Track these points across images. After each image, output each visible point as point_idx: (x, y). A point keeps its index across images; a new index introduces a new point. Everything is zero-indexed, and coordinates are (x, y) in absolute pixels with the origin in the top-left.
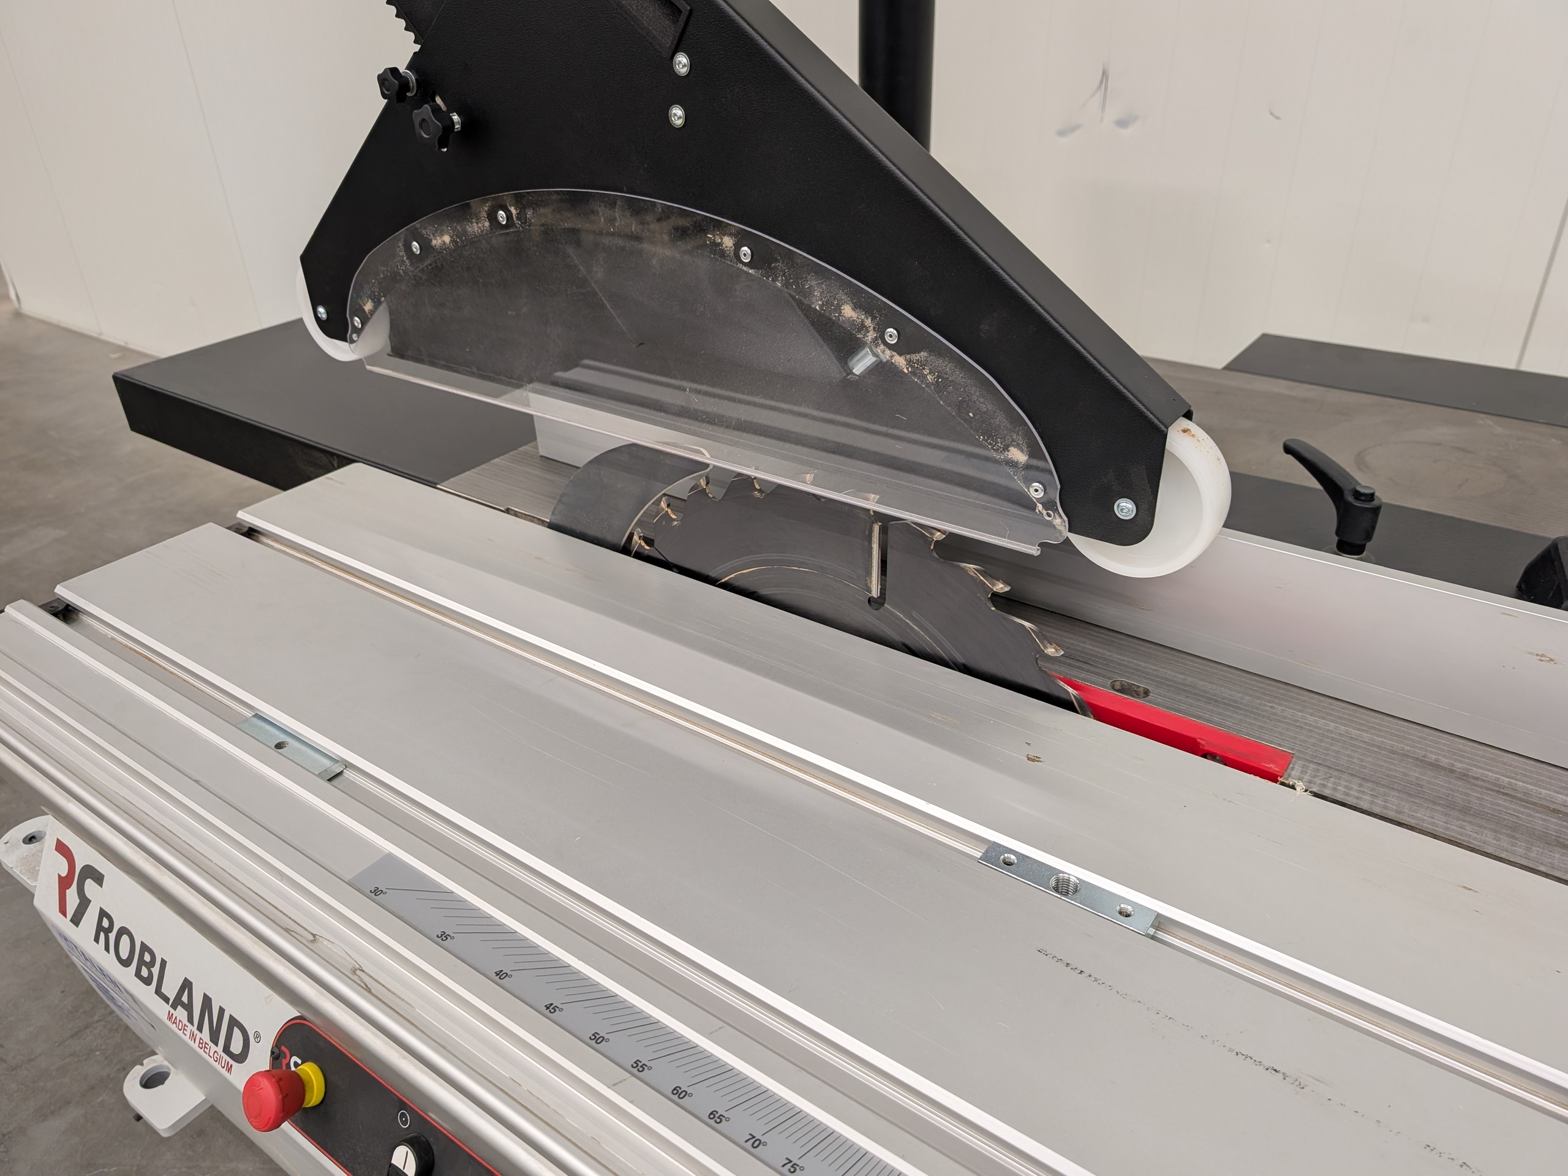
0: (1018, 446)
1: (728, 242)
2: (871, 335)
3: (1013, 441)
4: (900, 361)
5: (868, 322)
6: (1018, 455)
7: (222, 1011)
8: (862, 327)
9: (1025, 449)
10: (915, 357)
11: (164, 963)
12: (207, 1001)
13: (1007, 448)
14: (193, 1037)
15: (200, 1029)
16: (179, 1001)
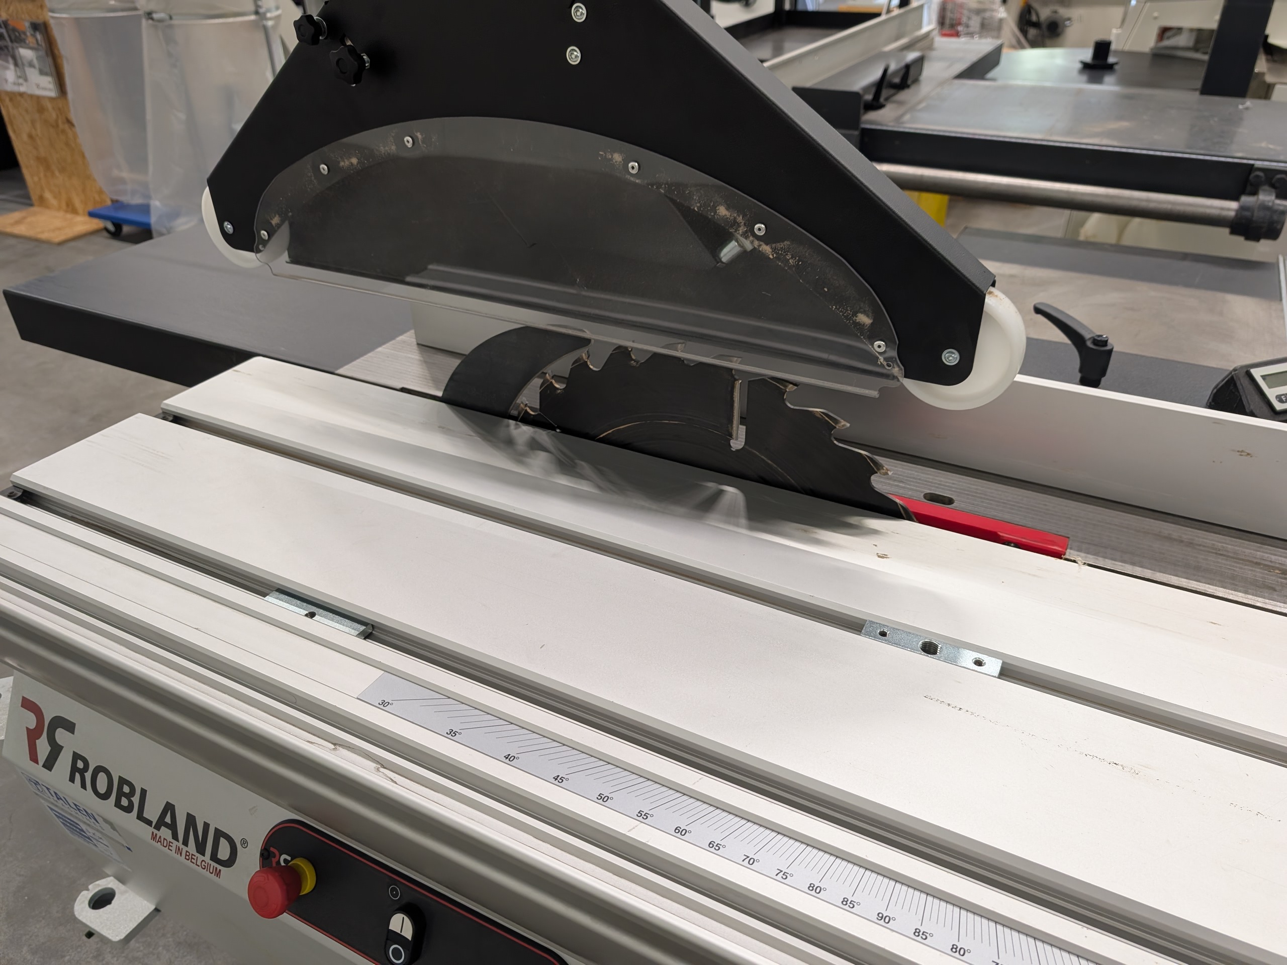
0: (865, 313)
1: (617, 158)
2: (742, 229)
3: (860, 308)
4: (766, 249)
5: (740, 219)
6: (865, 319)
7: (206, 826)
8: (735, 223)
9: (870, 314)
10: (780, 245)
11: (144, 792)
12: (191, 820)
13: (855, 314)
14: (179, 851)
15: (185, 843)
16: (160, 823)
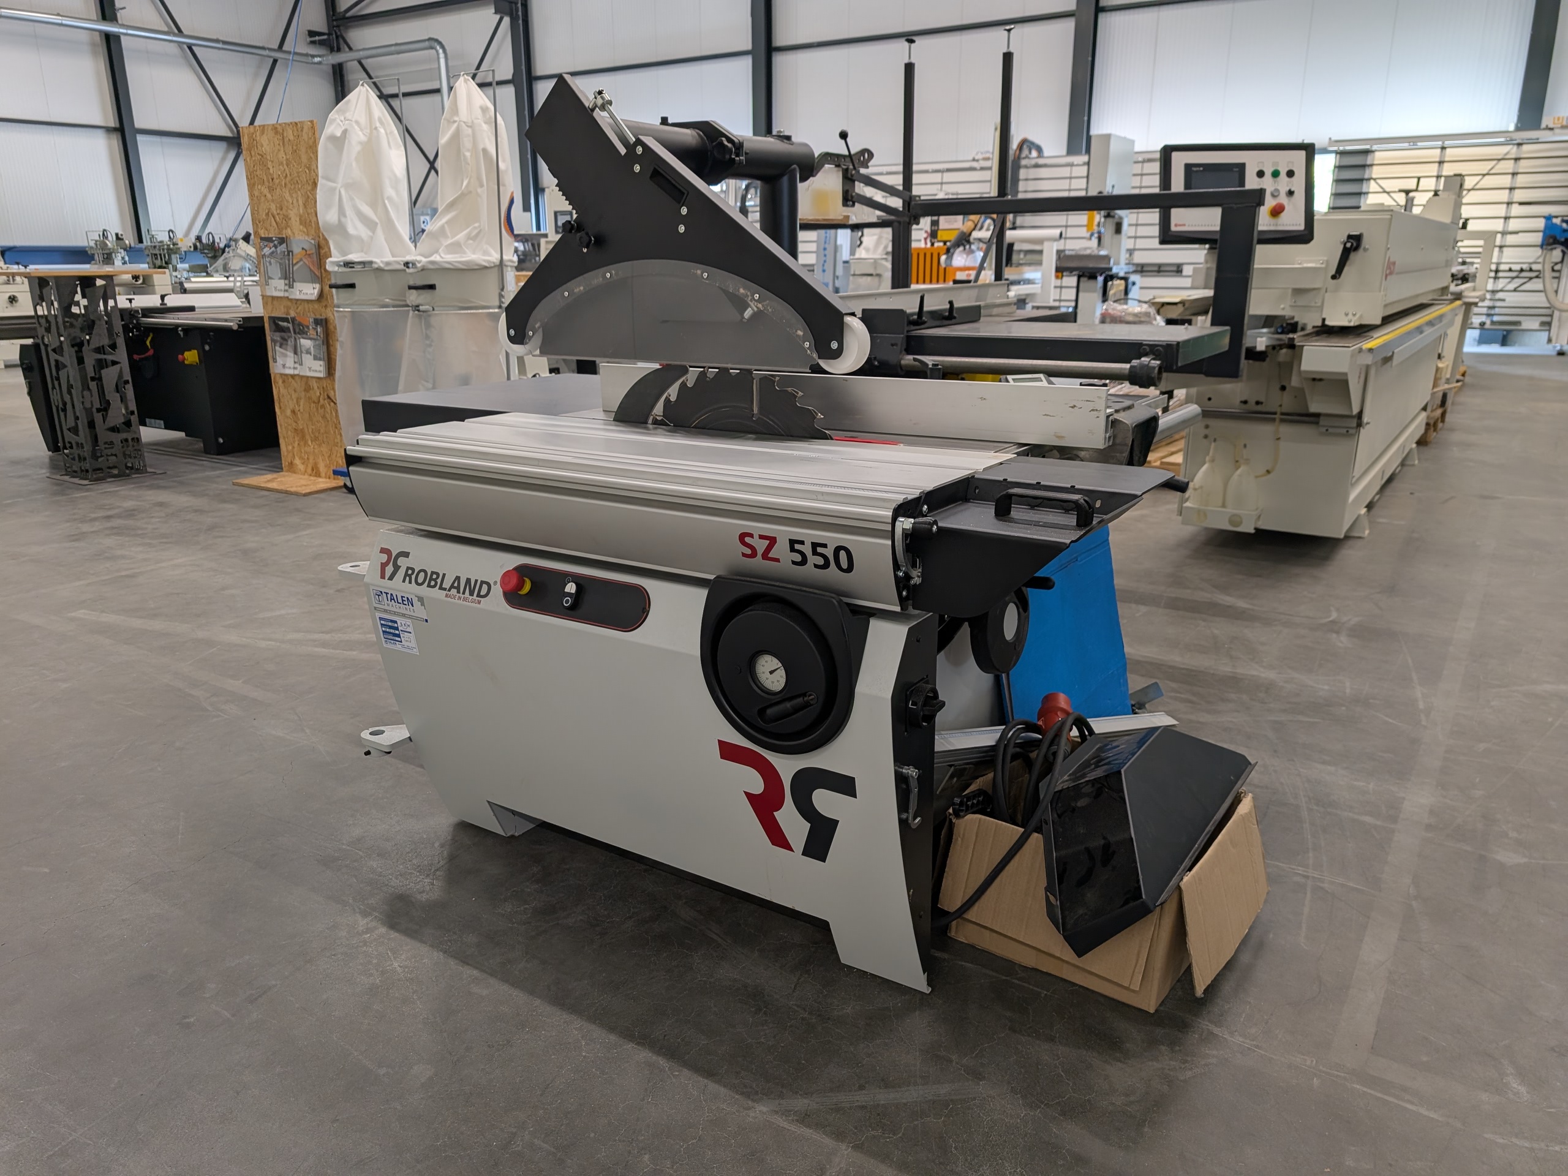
1: (699, 272)
2: (750, 298)
3: (798, 328)
4: (761, 307)
5: (749, 293)
6: (800, 333)
7: (476, 581)
8: (748, 296)
9: (802, 330)
10: (765, 303)
11: (444, 575)
12: (468, 581)
13: (796, 331)
14: (460, 598)
15: (464, 593)
16: (452, 587)
